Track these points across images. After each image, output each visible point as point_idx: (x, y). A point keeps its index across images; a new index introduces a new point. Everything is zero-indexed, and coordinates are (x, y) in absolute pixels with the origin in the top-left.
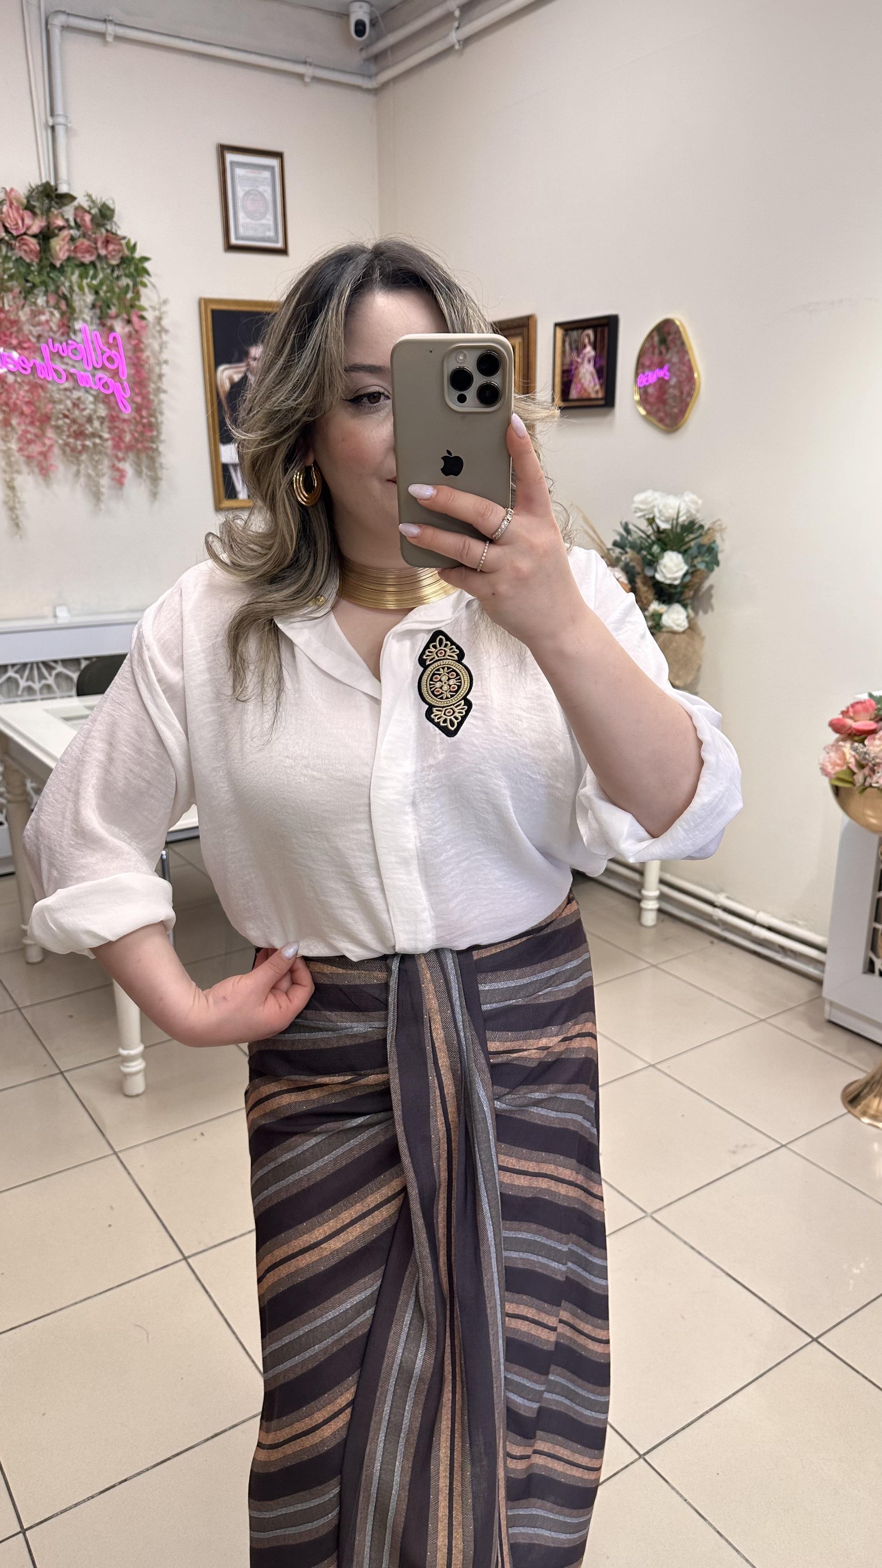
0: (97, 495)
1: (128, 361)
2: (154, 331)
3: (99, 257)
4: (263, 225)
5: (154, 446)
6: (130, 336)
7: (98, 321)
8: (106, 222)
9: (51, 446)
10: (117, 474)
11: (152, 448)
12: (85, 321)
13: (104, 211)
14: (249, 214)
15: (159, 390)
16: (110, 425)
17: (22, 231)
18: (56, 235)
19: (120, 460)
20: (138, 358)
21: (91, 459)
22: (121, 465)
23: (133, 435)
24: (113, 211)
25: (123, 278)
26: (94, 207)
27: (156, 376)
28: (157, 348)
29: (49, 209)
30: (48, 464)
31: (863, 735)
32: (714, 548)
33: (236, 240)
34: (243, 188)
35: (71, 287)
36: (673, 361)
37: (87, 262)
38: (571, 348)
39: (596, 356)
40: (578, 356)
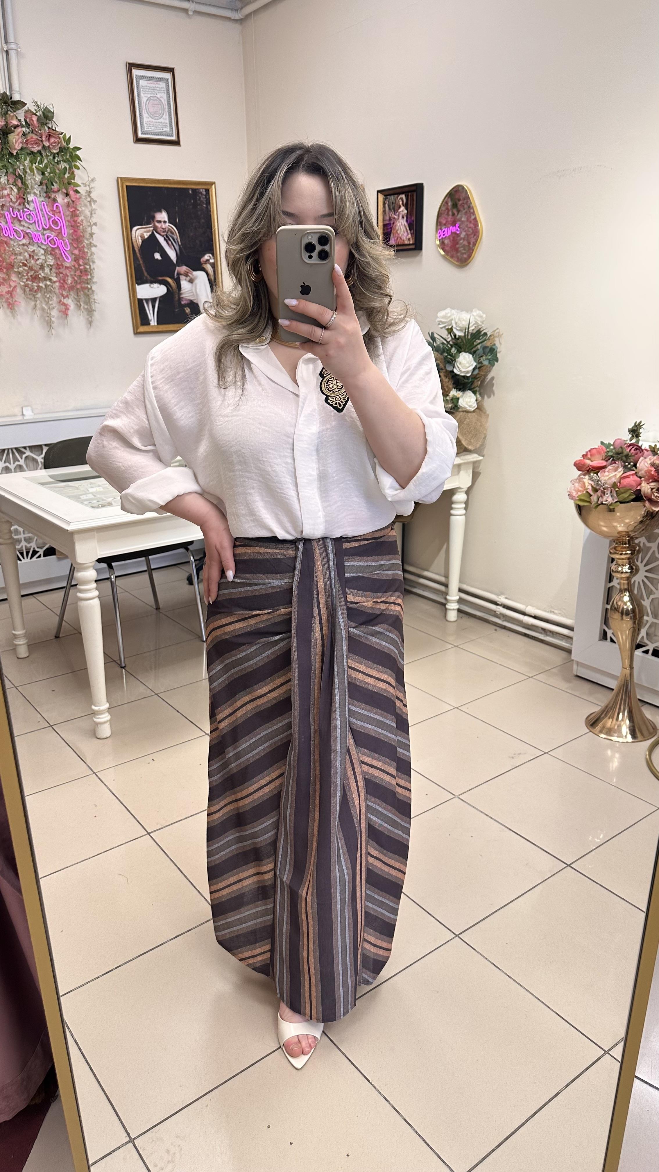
0: (49, 324)
1: (67, 223)
2: (85, 201)
3: (44, 146)
4: (161, 123)
5: (89, 287)
6: (68, 205)
7: (45, 195)
8: (48, 121)
9: (15, 287)
10: (63, 308)
11: (87, 288)
12: (35, 194)
13: (45, 112)
14: (152, 115)
15: (90, 245)
16: (57, 271)
18: (13, 132)
19: (64, 298)
20: (75, 222)
21: (44, 296)
22: (65, 301)
23: (73, 278)
24: (53, 113)
25: (62, 162)
26: (39, 111)
27: (88, 235)
28: (89, 214)
29: (6, 113)
30: (14, 300)
31: (597, 470)
32: (494, 349)
33: (142, 134)
34: (146, 95)
35: (24, 169)
36: (463, 219)
37: (36, 151)
38: (390, 209)
39: (407, 214)
40: (395, 214)
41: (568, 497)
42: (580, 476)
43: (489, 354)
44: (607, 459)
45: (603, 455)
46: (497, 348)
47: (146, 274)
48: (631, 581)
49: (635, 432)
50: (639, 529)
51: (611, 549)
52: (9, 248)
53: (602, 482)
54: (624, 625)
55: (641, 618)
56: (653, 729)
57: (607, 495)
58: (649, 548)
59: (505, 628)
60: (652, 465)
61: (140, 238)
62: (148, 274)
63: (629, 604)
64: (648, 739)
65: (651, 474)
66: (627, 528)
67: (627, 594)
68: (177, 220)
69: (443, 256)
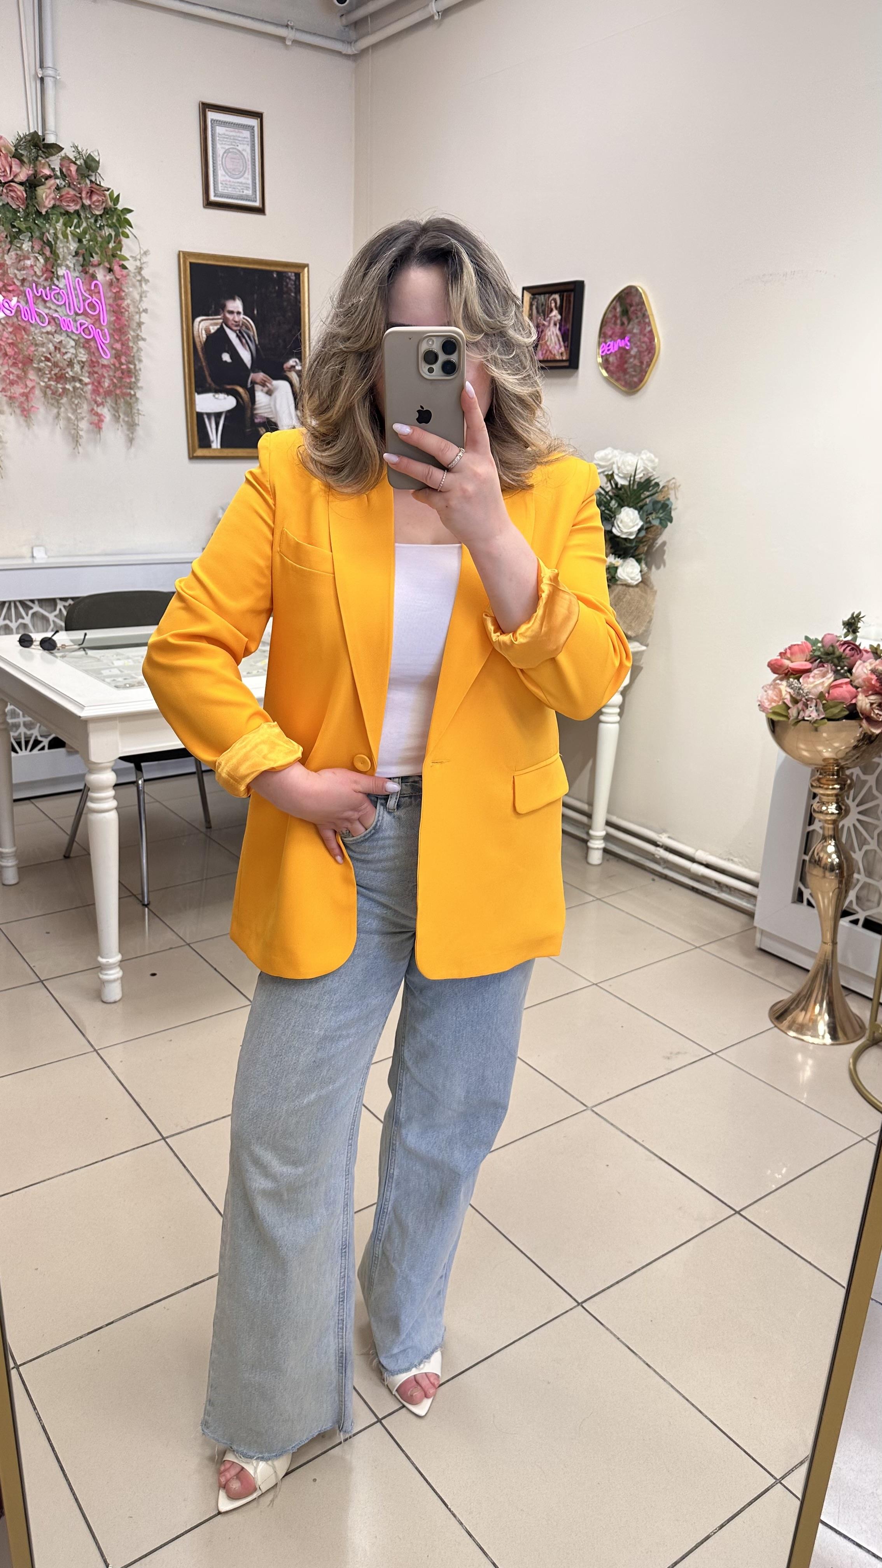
0: (75, 439)
1: (108, 307)
2: (134, 280)
3: (83, 206)
4: (241, 183)
5: (132, 393)
6: (111, 284)
7: (80, 268)
8: (90, 173)
9: (33, 387)
10: (96, 418)
11: (130, 394)
12: (68, 267)
13: (88, 161)
14: (230, 172)
15: (138, 338)
16: (90, 370)
17: (10, 179)
18: (43, 184)
19: (98, 406)
20: (119, 306)
21: (71, 402)
22: (99, 410)
23: (112, 380)
24: (98, 162)
25: (106, 227)
26: (80, 158)
27: (135, 324)
28: (137, 297)
29: (36, 158)
30: (30, 406)
31: (799, 674)
32: (667, 505)
33: (215, 196)
34: (223, 146)
35: (55, 234)
36: (635, 331)
37: (72, 211)
38: (538, 312)
39: (561, 320)
40: (544, 320)
41: (757, 708)
42: (775, 680)
43: (661, 511)
44: (812, 659)
45: (808, 654)
46: (672, 504)
47: (209, 380)
48: (838, 826)
49: (852, 625)
50: (852, 756)
51: (813, 781)
52: (28, 335)
53: (805, 691)
54: (827, 885)
55: (850, 876)
56: (861, 1027)
57: (811, 709)
58: (865, 782)
59: (665, 877)
60: (873, 671)
61: (204, 332)
62: (212, 380)
63: (834, 856)
64: (853, 1042)
65: (871, 684)
66: (836, 754)
67: (833, 843)
68: (255, 312)
69: (605, 378)
